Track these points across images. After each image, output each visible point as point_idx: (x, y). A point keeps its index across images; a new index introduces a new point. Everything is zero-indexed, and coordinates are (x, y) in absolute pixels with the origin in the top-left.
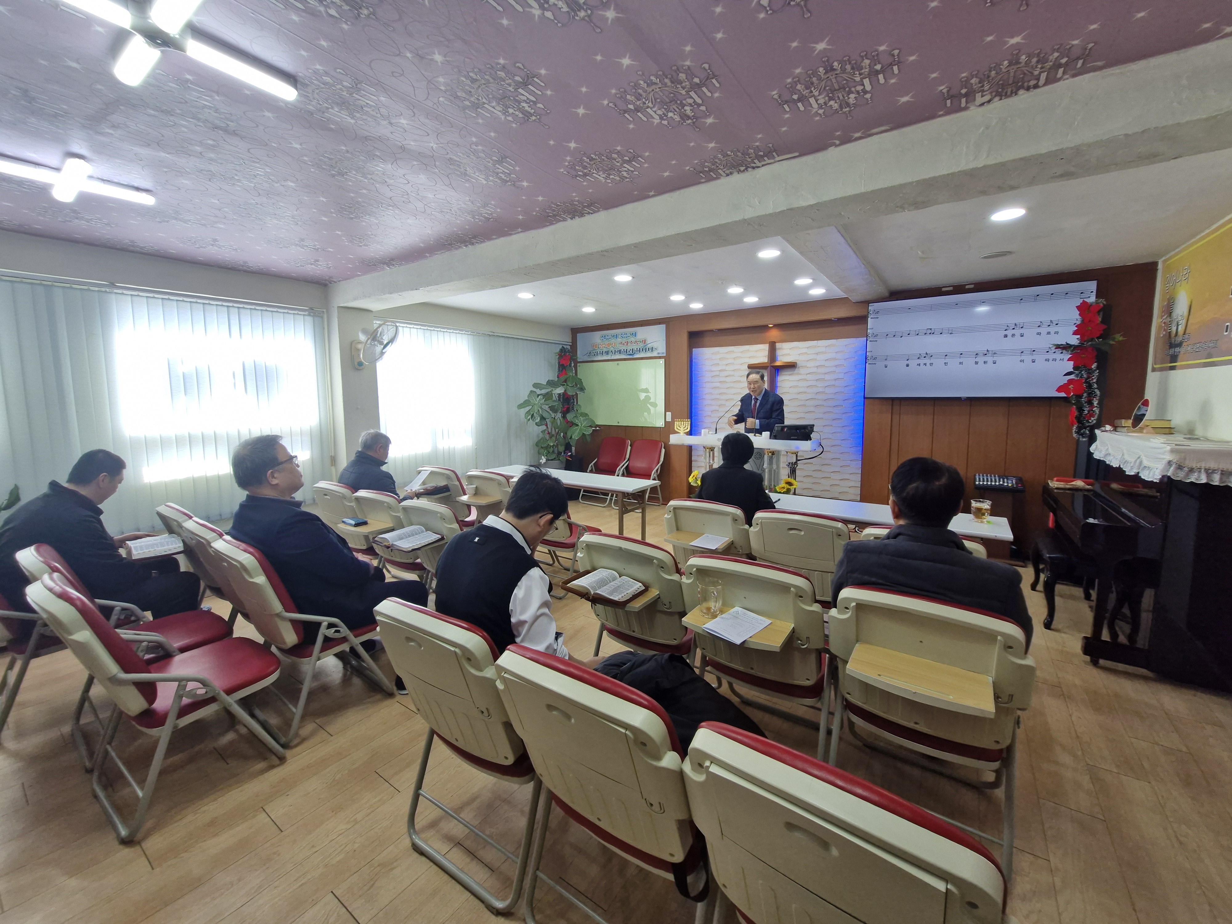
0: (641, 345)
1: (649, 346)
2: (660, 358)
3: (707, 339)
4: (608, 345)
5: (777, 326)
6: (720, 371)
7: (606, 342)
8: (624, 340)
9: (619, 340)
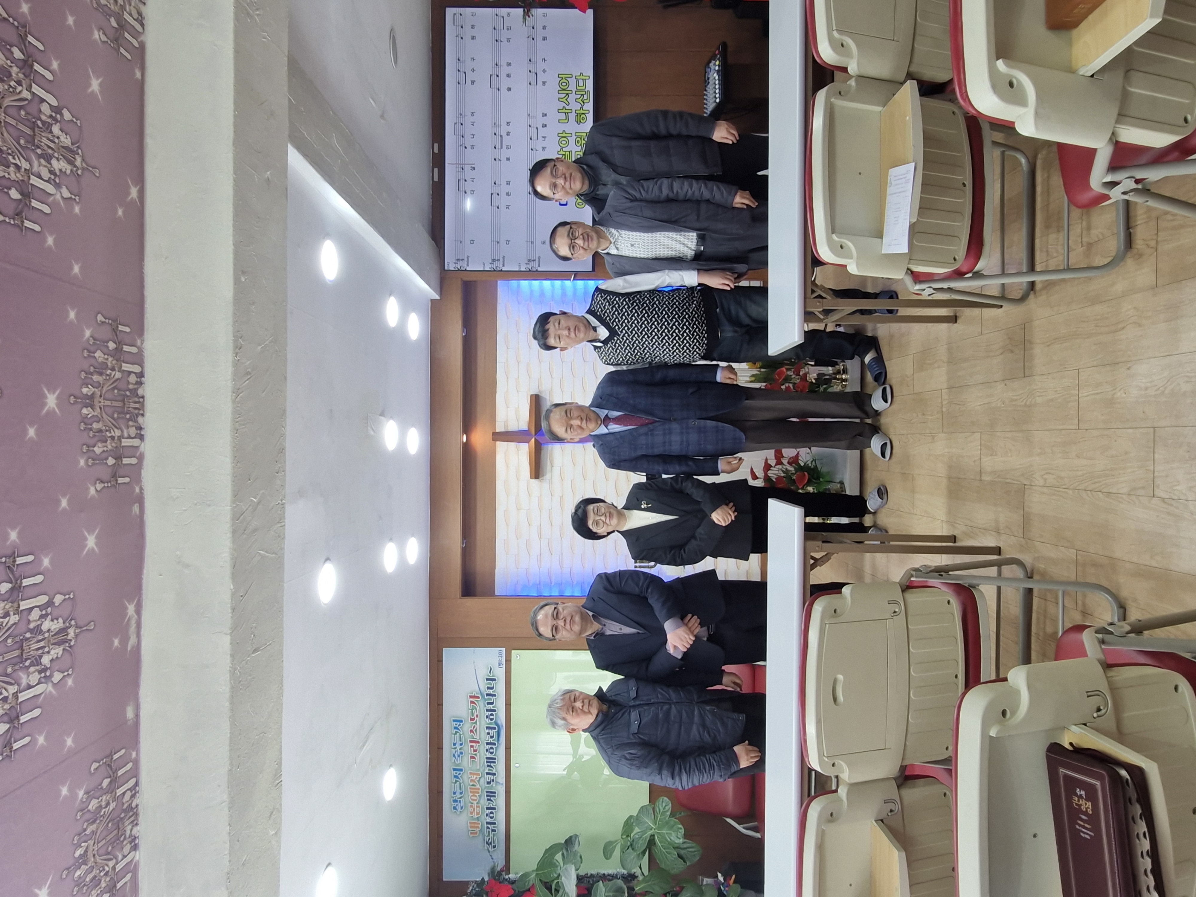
0: (481, 706)
1: (483, 685)
2: (508, 661)
3: (480, 565)
4: (474, 791)
5: (467, 428)
6: (540, 538)
7: (468, 796)
8: (468, 750)
9: (465, 762)
